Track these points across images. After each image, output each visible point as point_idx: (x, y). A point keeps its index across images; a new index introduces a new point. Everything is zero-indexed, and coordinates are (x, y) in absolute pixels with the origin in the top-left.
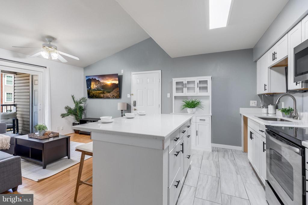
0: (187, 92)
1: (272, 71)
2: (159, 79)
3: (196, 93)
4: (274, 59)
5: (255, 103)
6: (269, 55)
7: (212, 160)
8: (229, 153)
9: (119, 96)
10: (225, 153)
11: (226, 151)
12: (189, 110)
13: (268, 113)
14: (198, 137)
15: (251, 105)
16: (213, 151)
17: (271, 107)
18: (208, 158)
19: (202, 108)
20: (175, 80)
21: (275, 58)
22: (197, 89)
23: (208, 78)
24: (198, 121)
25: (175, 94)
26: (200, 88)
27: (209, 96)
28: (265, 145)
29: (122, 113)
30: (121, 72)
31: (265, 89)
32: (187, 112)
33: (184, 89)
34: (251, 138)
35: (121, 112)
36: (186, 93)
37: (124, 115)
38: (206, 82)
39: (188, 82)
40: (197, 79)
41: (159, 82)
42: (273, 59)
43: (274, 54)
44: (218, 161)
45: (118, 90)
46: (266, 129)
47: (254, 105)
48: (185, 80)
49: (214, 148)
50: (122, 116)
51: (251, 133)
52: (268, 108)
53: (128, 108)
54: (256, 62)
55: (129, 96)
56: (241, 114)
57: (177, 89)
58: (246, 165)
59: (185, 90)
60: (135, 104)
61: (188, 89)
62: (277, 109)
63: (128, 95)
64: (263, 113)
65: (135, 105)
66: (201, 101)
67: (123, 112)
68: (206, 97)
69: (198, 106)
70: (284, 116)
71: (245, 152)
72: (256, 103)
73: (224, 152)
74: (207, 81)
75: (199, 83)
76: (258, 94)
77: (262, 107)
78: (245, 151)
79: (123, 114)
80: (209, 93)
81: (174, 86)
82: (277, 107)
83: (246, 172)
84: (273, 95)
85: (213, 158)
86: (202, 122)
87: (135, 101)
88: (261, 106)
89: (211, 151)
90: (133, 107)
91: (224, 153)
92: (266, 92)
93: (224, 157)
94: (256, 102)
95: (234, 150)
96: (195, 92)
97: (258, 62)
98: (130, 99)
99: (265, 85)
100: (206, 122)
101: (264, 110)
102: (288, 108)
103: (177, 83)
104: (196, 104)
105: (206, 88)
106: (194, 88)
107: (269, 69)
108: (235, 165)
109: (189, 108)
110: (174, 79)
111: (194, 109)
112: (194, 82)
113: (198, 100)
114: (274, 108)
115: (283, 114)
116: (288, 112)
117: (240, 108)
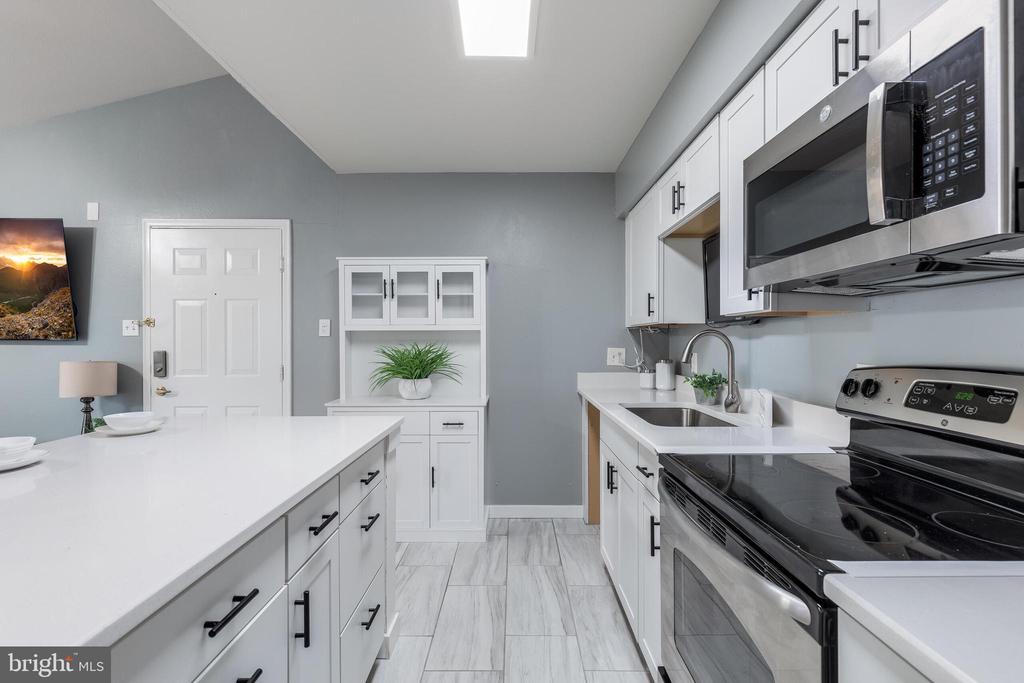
0: (399, 316)
1: (669, 251)
2: (283, 259)
3: (431, 319)
4: (677, 206)
5: (620, 354)
6: (661, 195)
7: (484, 581)
8: (545, 537)
9: (75, 328)
10: (531, 537)
11: (534, 527)
12: (405, 387)
13: (655, 388)
14: (439, 491)
15: (610, 362)
16: (490, 537)
17: (663, 368)
18: (468, 579)
19: (454, 376)
20: (348, 266)
21: (680, 204)
22: (435, 305)
23: (475, 265)
24: (438, 428)
25: (349, 321)
26: (448, 301)
27: (479, 332)
28: (657, 529)
29: (88, 411)
30: (88, 214)
31: (650, 312)
32: (400, 396)
33: (386, 303)
34: (611, 485)
35: (83, 405)
36: (392, 318)
37: (102, 423)
38: (466, 278)
39: (403, 277)
40: (434, 267)
41: (282, 270)
42: (674, 209)
43: (678, 190)
44: (506, 583)
45: (68, 298)
46: (660, 469)
47: (616, 362)
48: (389, 267)
49: (498, 522)
50: (88, 428)
51: (611, 470)
52: (655, 371)
53: (128, 388)
54: (623, 218)
55: (129, 328)
56: (581, 396)
57: (357, 301)
58: (595, 579)
59: (390, 305)
60: (161, 366)
61: (403, 302)
62: (680, 374)
63: (126, 323)
64: (643, 389)
65: (162, 369)
66: (450, 349)
67: (92, 405)
68: (471, 337)
69: (441, 368)
70: (700, 401)
71: (594, 524)
72: (623, 356)
73: (529, 534)
74: (470, 275)
75: (441, 282)
76: (628, 324)
77: (639, 369)
78: (594, 518)
79: (95, 415)
80: (477, 320)
81: (346, 290)
82: (677, 370)
83: (594, 616)
84: (667, 330)
85: (488, 571)
86: (452, 431)
87: (165, 354)
88: (638, 364)
89: (484, 540)
90: (151, 382)
91: (528, 540)
92: (654, 320)
93: (525, 560)
94: (623, 350)
95: (560, 521)
96: (427, 316)
97: (630, 222)
98: (138, 341)
99: (650, 298)
100: (465, 430)
101: (646, 379)
102: (710, 375)
103: (358, 278)
104: (433, 361)
105: (466, 302)
106: (422, 301)
107: (661, 243)
108: (561, 587)
109: (404, 378)
110: (343, 261)
111: (424, 385)
112: (422, 277)
113: (437, 348)
114: (671, 372)
115: (697, 394)
116: (709, 385)
117: (579, 374)
